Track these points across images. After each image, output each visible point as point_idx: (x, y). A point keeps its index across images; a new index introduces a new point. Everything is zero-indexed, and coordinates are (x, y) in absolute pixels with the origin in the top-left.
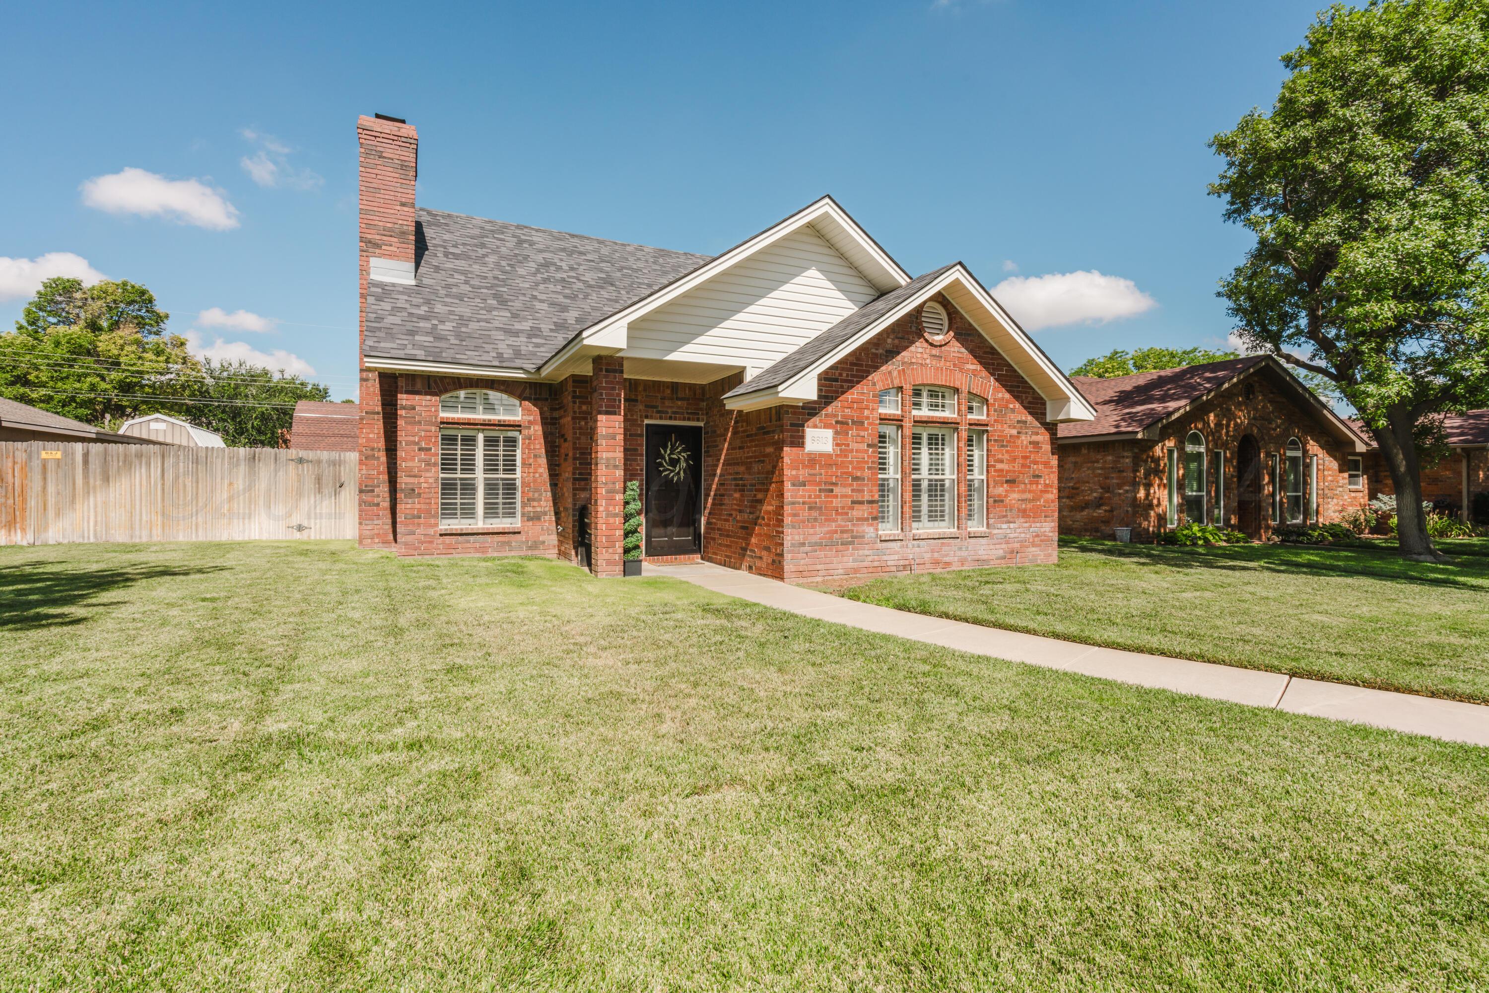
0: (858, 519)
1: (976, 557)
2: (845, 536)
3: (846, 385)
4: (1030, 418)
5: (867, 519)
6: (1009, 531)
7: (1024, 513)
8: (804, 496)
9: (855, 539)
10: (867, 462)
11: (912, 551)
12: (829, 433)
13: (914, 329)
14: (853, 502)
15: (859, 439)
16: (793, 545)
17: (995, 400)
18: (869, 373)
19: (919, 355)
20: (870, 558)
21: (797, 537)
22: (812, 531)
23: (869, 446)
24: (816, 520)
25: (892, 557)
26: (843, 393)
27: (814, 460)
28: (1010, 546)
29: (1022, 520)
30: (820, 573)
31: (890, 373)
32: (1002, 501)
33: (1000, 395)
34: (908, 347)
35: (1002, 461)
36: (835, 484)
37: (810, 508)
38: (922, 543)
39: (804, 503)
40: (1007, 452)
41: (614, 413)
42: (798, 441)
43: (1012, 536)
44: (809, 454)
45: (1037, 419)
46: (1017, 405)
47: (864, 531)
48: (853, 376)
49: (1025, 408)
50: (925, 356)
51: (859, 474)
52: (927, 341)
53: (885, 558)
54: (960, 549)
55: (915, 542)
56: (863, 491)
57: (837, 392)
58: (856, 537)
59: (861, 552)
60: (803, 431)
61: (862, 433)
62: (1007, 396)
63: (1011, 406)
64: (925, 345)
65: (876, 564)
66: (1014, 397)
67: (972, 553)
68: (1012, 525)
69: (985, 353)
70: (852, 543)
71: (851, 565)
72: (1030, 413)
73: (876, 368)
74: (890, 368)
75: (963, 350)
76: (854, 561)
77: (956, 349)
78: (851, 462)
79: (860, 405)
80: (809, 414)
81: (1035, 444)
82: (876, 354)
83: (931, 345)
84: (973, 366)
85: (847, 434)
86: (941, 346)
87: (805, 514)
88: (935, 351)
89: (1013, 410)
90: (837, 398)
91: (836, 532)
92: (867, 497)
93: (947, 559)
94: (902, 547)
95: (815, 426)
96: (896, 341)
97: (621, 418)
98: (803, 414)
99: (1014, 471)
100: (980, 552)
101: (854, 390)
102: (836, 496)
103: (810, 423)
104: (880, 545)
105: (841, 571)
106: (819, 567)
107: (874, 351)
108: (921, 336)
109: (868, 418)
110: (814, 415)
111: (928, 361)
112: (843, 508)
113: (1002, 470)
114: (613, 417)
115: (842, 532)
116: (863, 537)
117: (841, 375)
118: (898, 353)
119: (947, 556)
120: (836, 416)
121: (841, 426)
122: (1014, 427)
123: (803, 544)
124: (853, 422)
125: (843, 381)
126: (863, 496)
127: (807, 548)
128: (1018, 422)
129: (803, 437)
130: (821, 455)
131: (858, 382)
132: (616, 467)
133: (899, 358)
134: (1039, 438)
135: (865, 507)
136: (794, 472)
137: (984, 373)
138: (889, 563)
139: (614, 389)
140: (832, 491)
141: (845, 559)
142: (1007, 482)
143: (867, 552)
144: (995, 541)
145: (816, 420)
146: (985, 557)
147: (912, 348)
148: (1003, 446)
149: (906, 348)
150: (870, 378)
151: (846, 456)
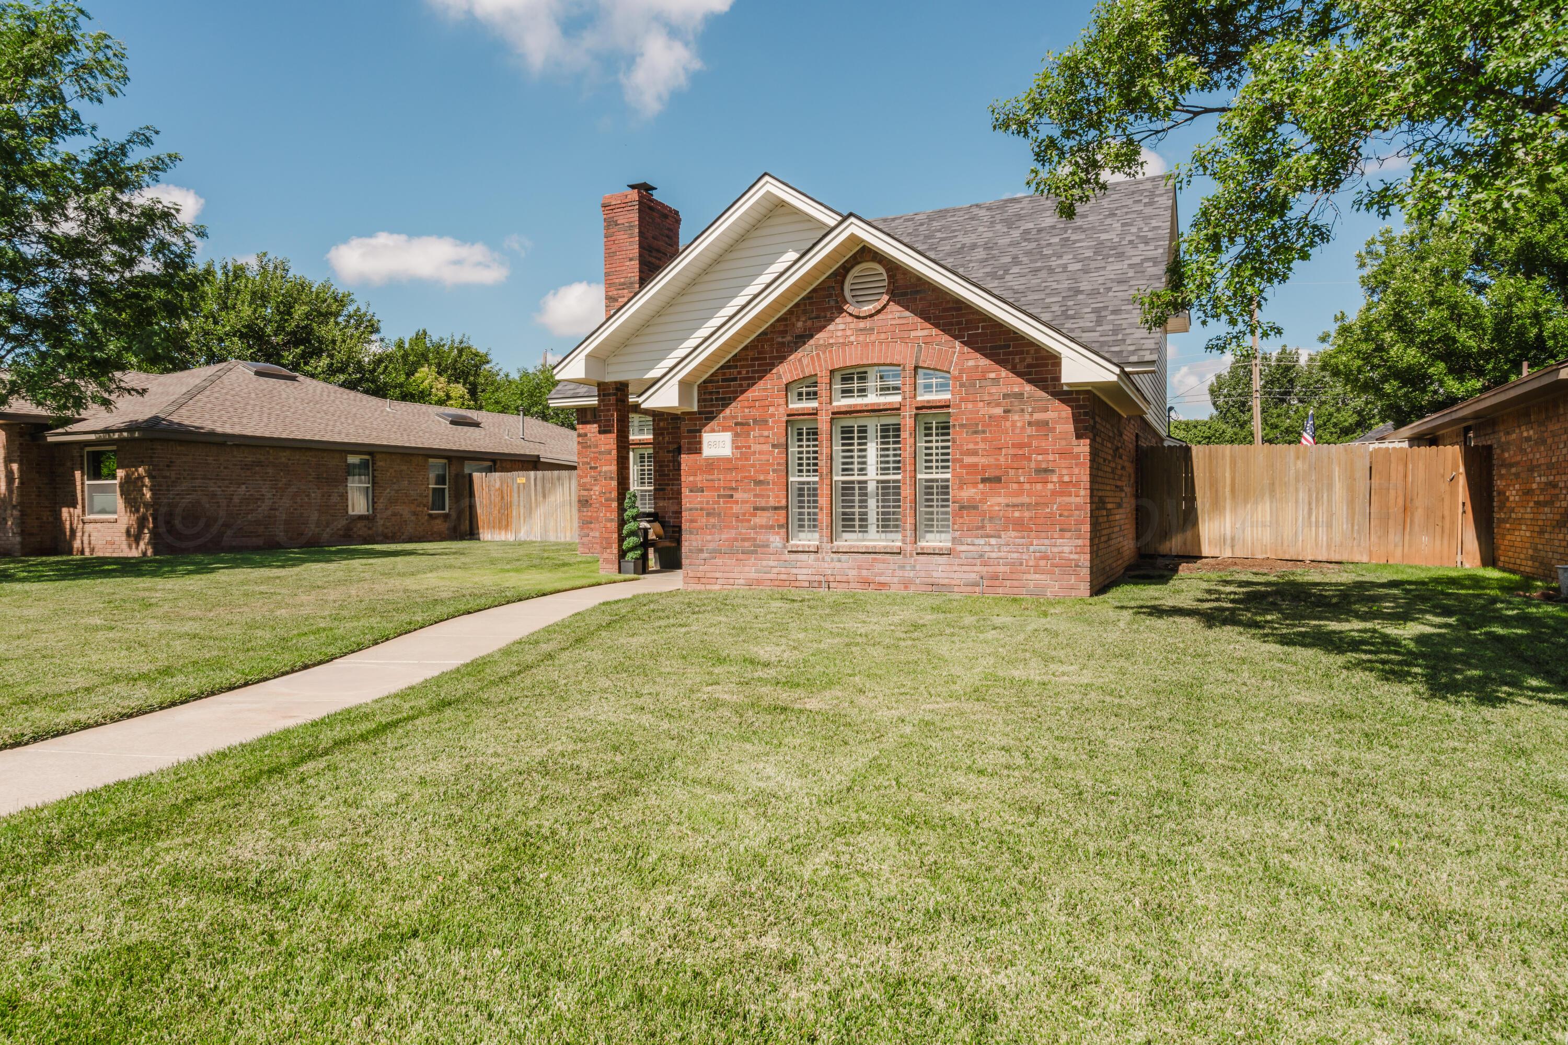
0: (761, 527)
1: (930, 581)
2: (746, 544)
3: (745, 383)
4: (1028, 388)
5: (772, 527)
6: (987, 548)
7: (1019, 525)
8: (701, 502)
9: (757, 549)
10: (773, 464)
11: (829, 565)
12: (727, 437)
13: (832, 303)
14: (756, 509)
15: (762, 440)
16: (690, 551)
17: (961, 371)
18: (773, 366)
19: (839, 334)
20: (775, 570)
21: (694, 544)
22: (709, 538)
23: (774, 446)
24: (714, 526)
25: (805, 571)
26: (743, 392)
27: (713, 464)
28: (990, 569)
29: (1013, 534)
30: (719, 581)
31: (800, 360)
32: (975, 508)
33: (971, 363)
34: (825, 327)
35: (974, 453)
36: (736, 489)
37: (708, 515)
38: (844, 557)
39: (701, 509)
40: (984, 440)
41: (609, 432)
42: (696, 448)
43: (994, 555)
44: (707, 459)
45: (1044, 389)
46: (1004, 373)
47: (768, 540)
48: (753, 372)
49: (1019, 374)
50: (849, 332)
51: (762, 478)
52: (851, 315)
53: (794, 571)
54: (902, 567)
55: (834, 556)
56: (768, 497)
57: (736, 392)
58: (759, 546)
59: (764, 563)
60: (700, 437)
61: (766, 433)
62: (984, 362)
63: (993, 375)
64: (849, 319)
65: (783, 577)
66: (998, 362)
67: (923, 574)
68: (993, 541)
69: (945, 310)
70: (755, 552)
71: (753, 575)
72: (1029, 381)
73: (782, 358)
74: (800, 355)
75: (907, 314)
76: (757, 572)
77: (898, 315)
78: (753, 466)
79: (763, 403)
80: (706, 419)
81: (1043, 425)
82: (783, 343)
83: (858, 317)
84: (923, 330)
85: (749, 435)
86: (871, 316)
87: (703, 521)
88: (862, 324)
89: (996, 381)
90: (735, 399)
91: (736, 540)
92: (772, 502)
93: (882, 579)
94: (817, 560)
95: (713, 431)
96: (809, 323)
97: (614, 435)
98: (701, 419)
99: (998, 467)
100: (935, 574)
101: (756, 387)
102: (737, 502)
103: (707, 428)
104: (788, 557)
105: (742, 581)
106: (718, 575)
107: (780, 340)
108: (841, 311)
109: (773, 415)
110: (713, 418)
111: (852, 338)
112: (744, 514)
113: (975, 465)
114: (608, 435)
115: (743, 540)
116: (767, 546)
117: (739, 373)
118: (812, 336)
119: (881, 575)
120: (735, 417)
121: (741, 428)
122: (998, 405)
123: (701, 551)
124: (755, 421)
125: (742, 379)
126: (767, 502)
127: (705, 555)
128: (1005, 396)
129: (700, 443)
130: (720, 459)
131: (760, 378)
132: (611, 478)
133: (812, 342)
134: (1050, 415)
135: (769, 514)
136: (691, 479)
137: (946, 338)
138: (799, 577)
139: (609, 410)
140: (732, 496)
141: (747, 569)
142: (984, 480)
143: (772, 563)
144: (965, 561)
145: (714, 424)
146: (946, 581)
147: (831, 327)
148: (976, 432)
149: (821, 329)
150: (774, 371)
151: (747, 459)
